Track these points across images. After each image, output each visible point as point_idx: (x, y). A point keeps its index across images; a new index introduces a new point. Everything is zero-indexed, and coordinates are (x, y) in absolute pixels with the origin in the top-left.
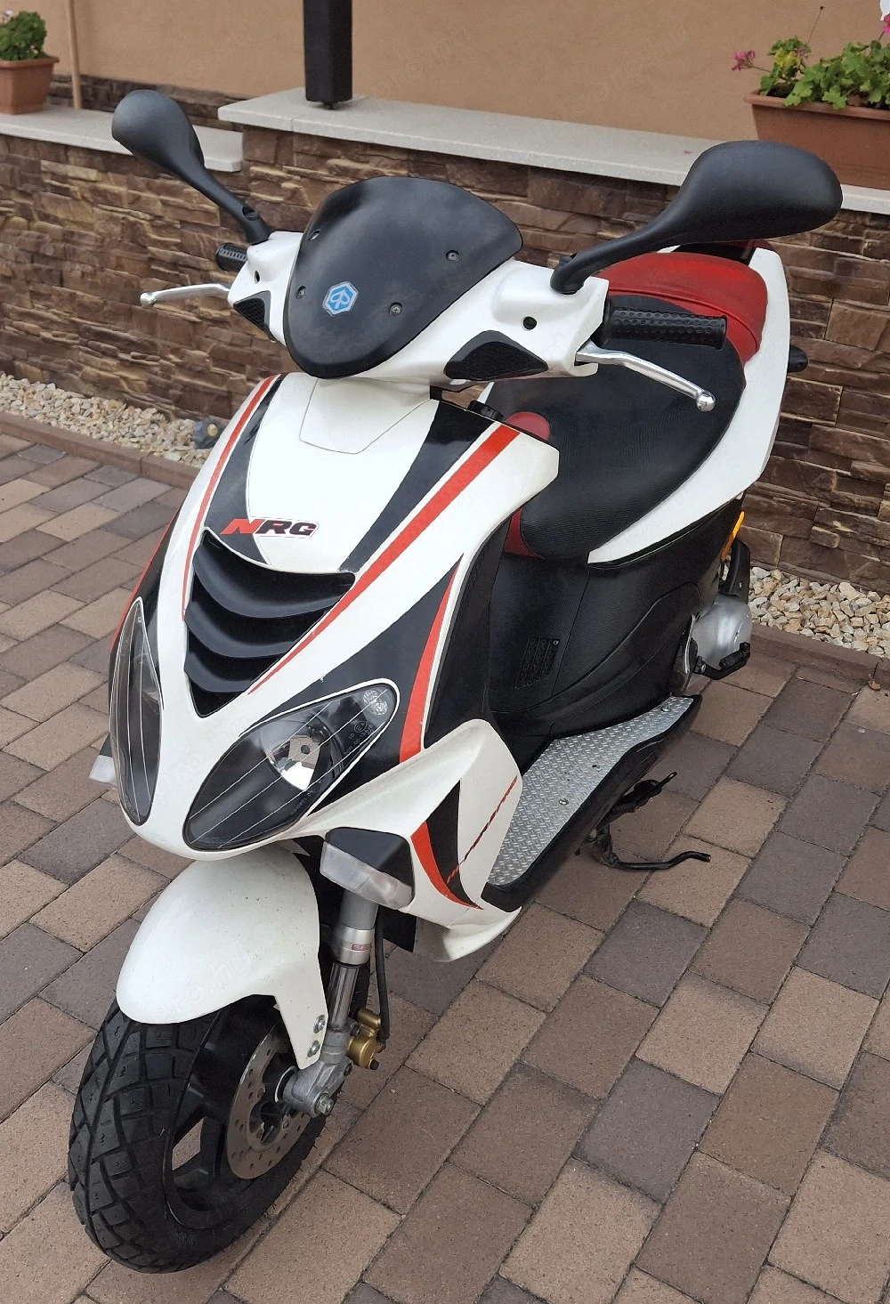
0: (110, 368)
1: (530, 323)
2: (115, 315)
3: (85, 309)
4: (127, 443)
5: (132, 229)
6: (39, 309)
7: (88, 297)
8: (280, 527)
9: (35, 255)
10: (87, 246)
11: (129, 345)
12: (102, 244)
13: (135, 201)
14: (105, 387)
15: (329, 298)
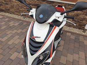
0: (17, 13)
1: (58, 18)
2: (17, 10)
3: (15, 10)
4: (19, 18)
5: (18, 4)
6: (12, 10)
7: (15, 9)
8: (37, 37)
9: (12, 6)
10: (15, 5)
11: (18, 12)
12: (16, 5)
13: (18, 2)
14: (17, 15)
15: (40, 16)
